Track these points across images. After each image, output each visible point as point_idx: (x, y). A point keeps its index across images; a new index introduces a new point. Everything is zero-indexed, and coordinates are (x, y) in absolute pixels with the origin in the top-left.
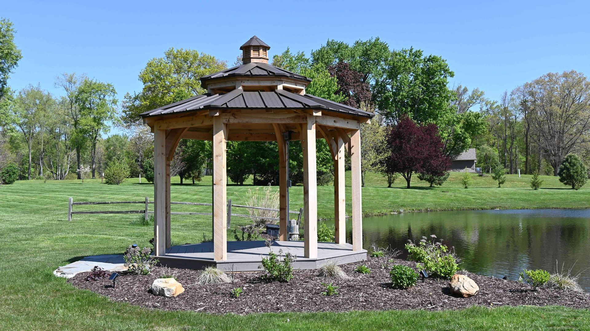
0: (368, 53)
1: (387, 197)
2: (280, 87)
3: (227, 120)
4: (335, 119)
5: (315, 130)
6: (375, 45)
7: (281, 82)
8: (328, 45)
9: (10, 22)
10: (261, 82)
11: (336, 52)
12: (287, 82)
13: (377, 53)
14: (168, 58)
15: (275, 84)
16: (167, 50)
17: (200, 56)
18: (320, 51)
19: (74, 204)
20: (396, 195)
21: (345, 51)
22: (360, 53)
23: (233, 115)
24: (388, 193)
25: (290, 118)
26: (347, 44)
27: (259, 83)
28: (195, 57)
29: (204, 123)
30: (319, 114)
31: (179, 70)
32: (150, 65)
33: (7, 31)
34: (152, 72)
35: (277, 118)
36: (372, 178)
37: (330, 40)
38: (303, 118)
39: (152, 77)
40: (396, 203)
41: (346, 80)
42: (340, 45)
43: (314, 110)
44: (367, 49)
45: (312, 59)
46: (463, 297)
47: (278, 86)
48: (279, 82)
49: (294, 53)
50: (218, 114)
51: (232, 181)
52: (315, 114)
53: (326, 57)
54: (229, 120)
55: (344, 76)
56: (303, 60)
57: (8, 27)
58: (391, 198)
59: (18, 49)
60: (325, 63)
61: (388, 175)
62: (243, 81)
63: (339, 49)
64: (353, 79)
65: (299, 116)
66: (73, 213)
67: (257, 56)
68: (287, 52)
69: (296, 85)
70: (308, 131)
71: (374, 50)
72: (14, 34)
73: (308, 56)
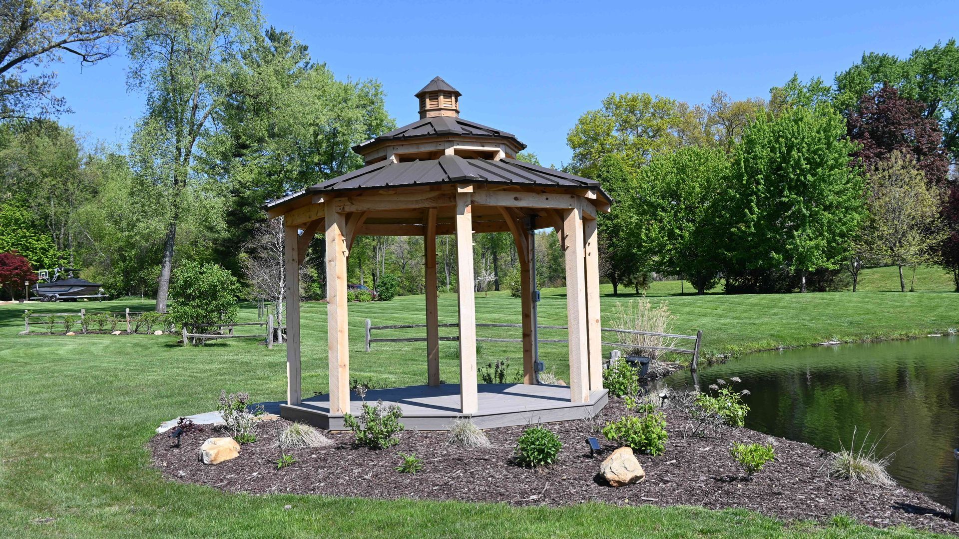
0: (934, 67)
1: (933, 309)
2: (450, 152)
3: (341, 208)
4: (515, 196)
5: (470, 214)
6: (946, 52)
7: (451, 143)
8: (864, 61)
9: (378, 83)
10: (421, 146)
11: (877, 72)
12: (463, 143)
13: (950, 66)
14: (607, 108)
15: (441, 148)
16: (605, 97)
17: (653, 101)
18: (849, 73)
19: (372, 328)
20: (954, 304)
21: (891, 68)
22: (919, 69)
23: (350, 199)
24: (939, 301)
25: (430, 198)
26: (896, 57)
27: (418, 148)
28: (646, 104)
29: (319, 214)
30: (470, 189)
31: (625, 125)
32: (582, 122)
33: (376, 95)
34: (584, 132)
35: (411, 199)
36: (940, 277)
37: (867, 54)
38: (450, 198)
39: (584, 139)
40: (949, 317)
41: (893, 116)
42: (883, 60)
43: (458, 185)
44: (930, 61)
45: (835, 87)
46: (611, 486)
47: (446, 151)
48: (447, 144)
49: (805, 81)
50: (322, 200)
51: (695, 288)
52: (460, 190)
53: (858, 82)
54: (344, 208)
55: (889, 110)
56: (819, 90)
57: (376, 89)
58: (941, 310)
59: (389, 118)
60: (857, 92)
61: (954, 271)
62: (396, 147)
63: (880, 66)
64: (906, 113)
65: (444, 195)
66: (371, 341)
67: (435, 107)
68: (794, 80)
69: (483, 146)
70: (458, 217)
71: (945, 61)
72: (383, 97)
73: (829, 82)
